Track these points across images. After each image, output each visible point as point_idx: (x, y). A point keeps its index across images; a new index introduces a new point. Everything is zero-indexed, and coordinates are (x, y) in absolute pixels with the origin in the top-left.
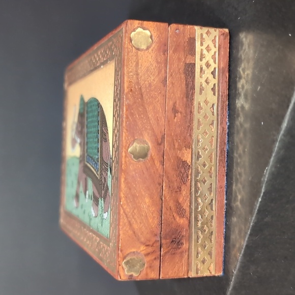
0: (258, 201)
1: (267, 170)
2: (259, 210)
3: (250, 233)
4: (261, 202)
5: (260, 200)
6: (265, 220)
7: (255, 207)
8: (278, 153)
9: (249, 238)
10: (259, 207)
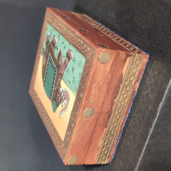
0: (155, 120)
1: (161, 104)
2: (155, 126)
3: (150, 137)
4: (156, 121)
5: (156, 120)
6: (158, 131)
7: (153, 124)
8: (167, 95)
9: (149, 140)
10: (155, 124)
